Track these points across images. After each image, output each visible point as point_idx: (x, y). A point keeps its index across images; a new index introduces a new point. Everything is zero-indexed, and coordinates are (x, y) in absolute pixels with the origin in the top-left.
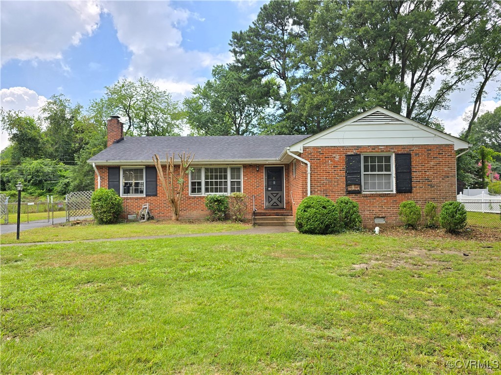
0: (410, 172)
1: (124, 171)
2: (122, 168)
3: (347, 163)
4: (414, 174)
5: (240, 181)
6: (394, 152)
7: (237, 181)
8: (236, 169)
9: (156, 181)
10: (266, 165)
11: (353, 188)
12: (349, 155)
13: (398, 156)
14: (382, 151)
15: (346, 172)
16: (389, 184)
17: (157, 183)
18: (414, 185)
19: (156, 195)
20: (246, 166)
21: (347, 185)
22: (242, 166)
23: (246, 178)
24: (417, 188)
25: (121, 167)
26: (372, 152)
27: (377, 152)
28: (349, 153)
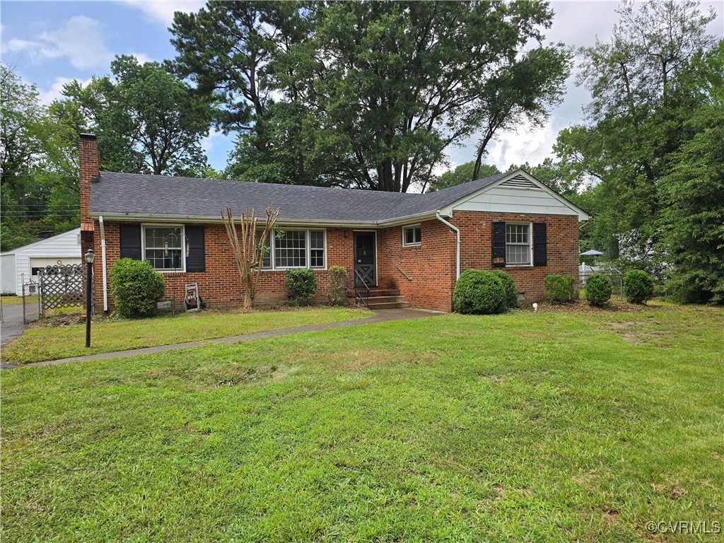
0: (546, 244)
1: (148, 231)
2: (144, 226)
3: (494, 231)
4: (548, 245)
5: (322, 251)
6: (532, 221)
7: (318, 251)
8: (317, 235)
9: (204, 249)
10: (355, 229)
11: (498, 260)
12: (495, 223)
13: (535, 225)
14: (523, 220)
15: (492, 242)
16: (525, 256)
17: (204, 252)
18: (548, 258)
19: (203, 270)
20: (331, 230)
21: (494, 257)
22: (325, 229)
23: (332, 247)
24: (551, 260)
25: (142, 224)
26: (514, 220)
27: (518, 220)
28: (494, 221)
